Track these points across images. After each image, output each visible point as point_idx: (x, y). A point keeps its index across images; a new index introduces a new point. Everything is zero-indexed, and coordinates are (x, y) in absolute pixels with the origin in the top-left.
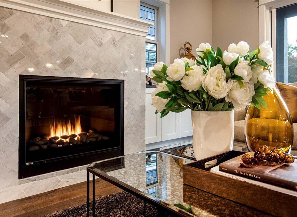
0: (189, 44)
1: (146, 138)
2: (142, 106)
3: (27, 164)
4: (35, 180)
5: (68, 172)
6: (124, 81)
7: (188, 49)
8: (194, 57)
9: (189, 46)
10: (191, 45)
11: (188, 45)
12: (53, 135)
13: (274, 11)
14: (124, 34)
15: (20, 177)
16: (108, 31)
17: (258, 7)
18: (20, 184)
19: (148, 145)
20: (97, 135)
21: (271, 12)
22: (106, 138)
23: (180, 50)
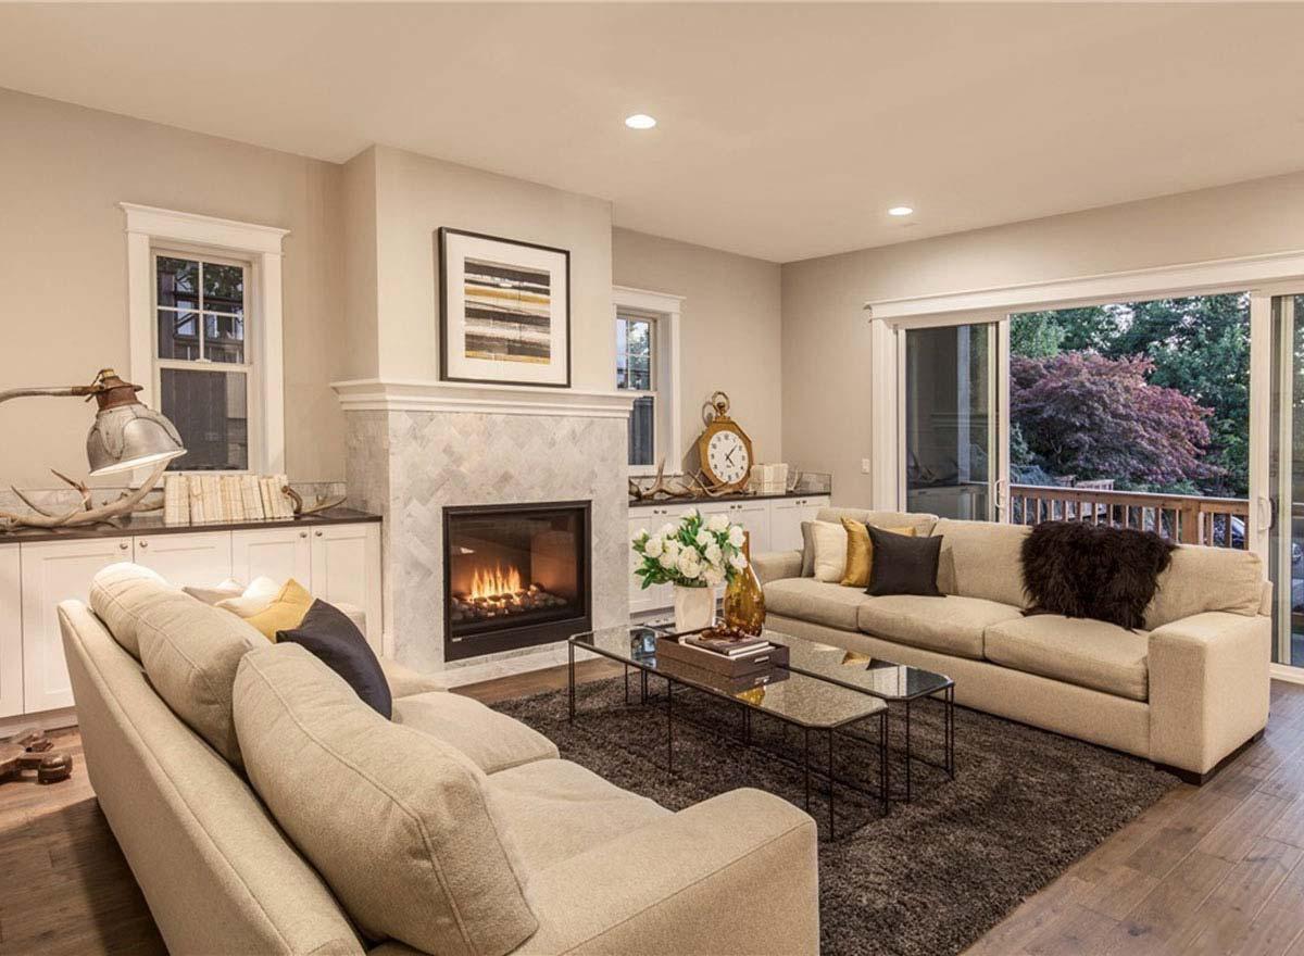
0: (724, 394)
1: (631, 602)
2: (623, 544)
3: (454, 640)
4: (464, 665)
5: (507, 657)
6: (590, 502)
7: (721, 407)
8: (734, 423)
9: (724, 400)
10: (726, 397)
11: (720, 399)
12: (475, 595)
13: (902, 333)
14: (589, 419)
15: (446, 661)
16: (565, 419)
17: (871, 321)
18: (446, 669)
19: (635, 615)
20: (545, 596)
21: (897, 333)
22: (561, 601)
23: (704, 407)
